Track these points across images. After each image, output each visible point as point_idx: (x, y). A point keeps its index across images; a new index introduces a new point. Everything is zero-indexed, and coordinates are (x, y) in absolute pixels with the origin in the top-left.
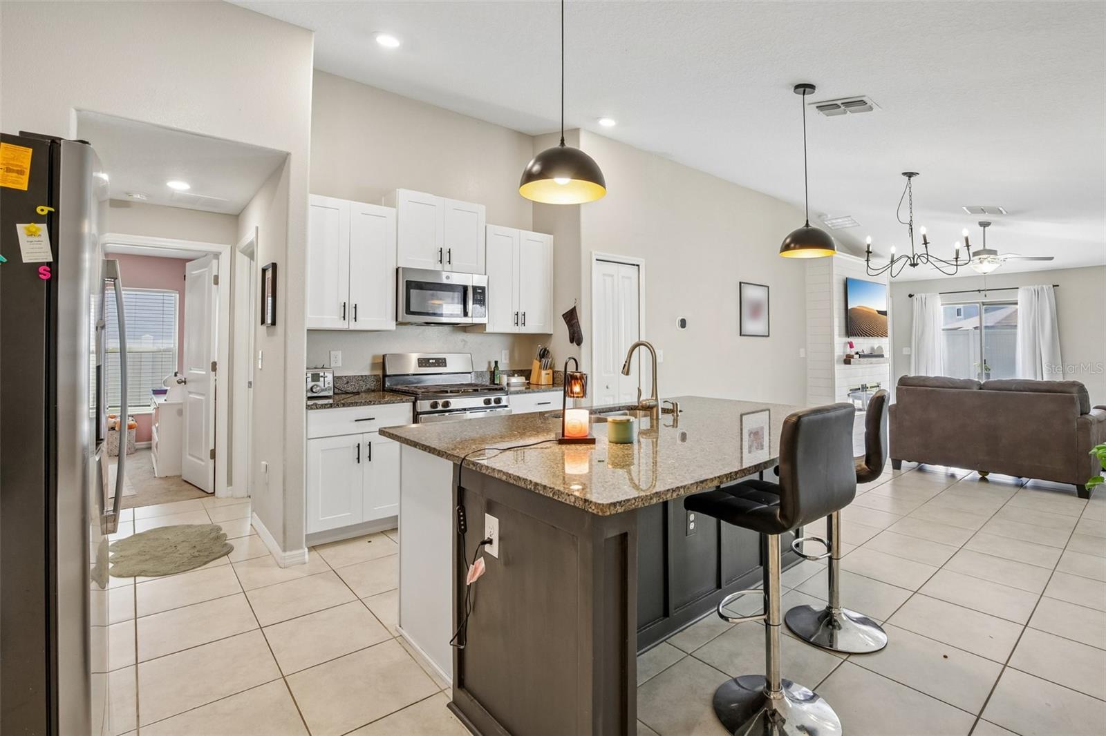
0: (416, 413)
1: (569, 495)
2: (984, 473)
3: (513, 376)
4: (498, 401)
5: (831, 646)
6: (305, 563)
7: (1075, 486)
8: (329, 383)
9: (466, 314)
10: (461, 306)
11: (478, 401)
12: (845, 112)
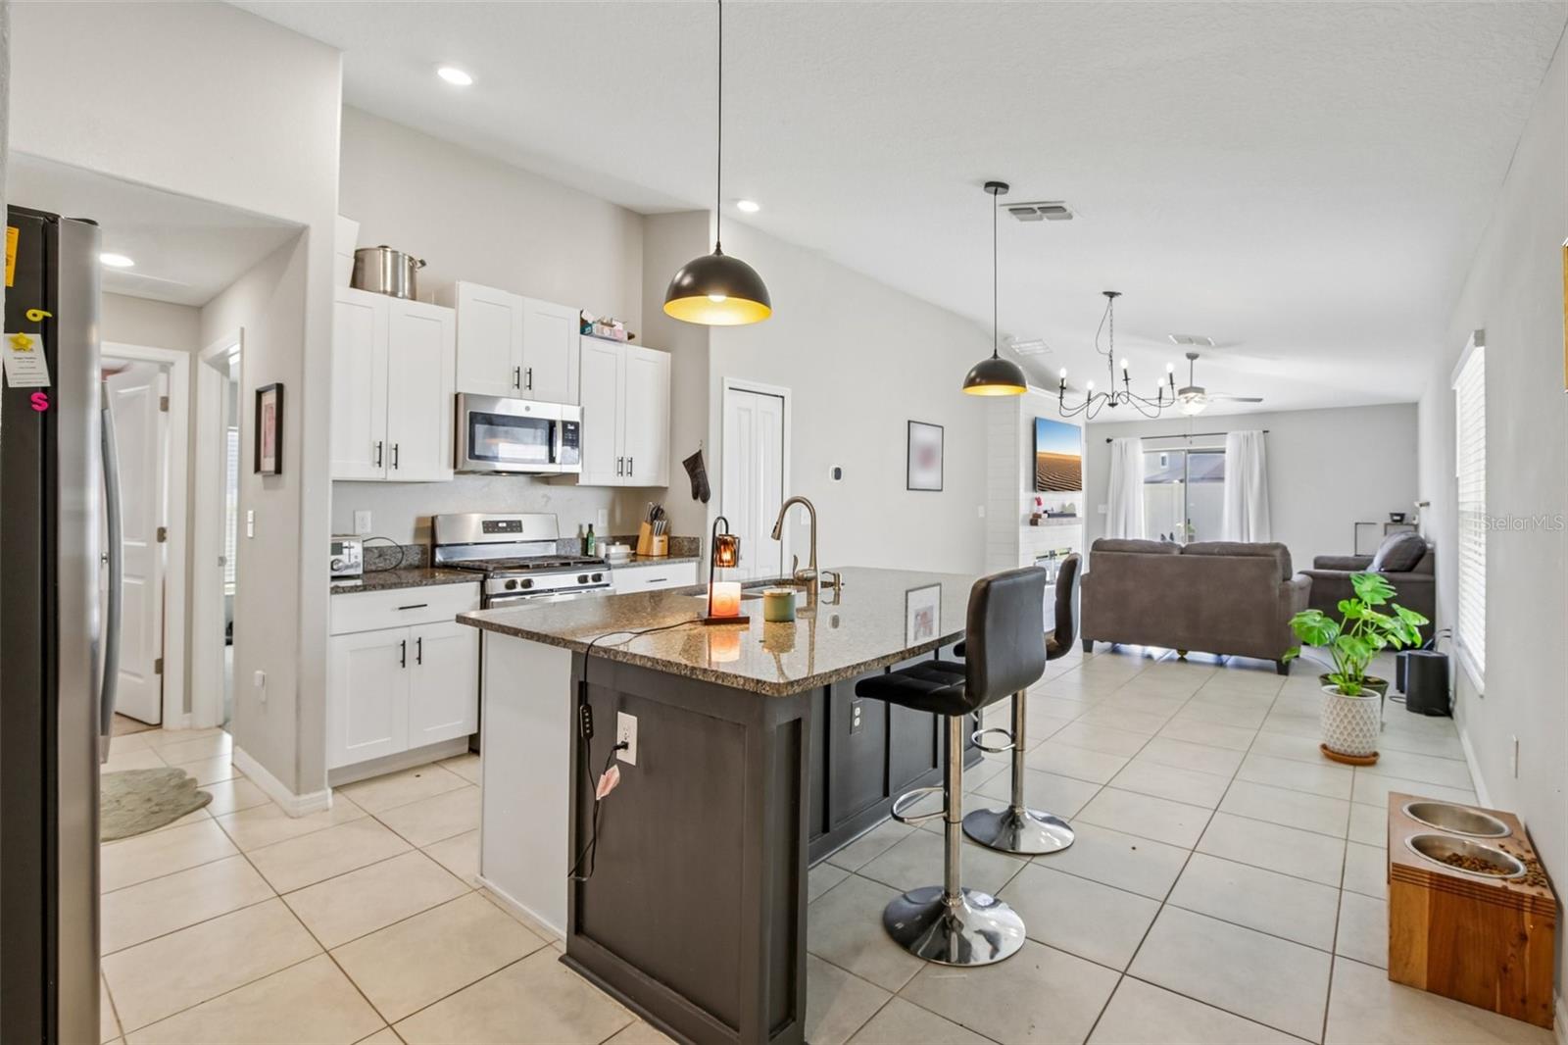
0: (484, 597)
1: (736, 677)
2: (1182, 651)
3: (614, 544)
4: (597, 578)
5: (1013, 848)
6: (327, 810)
7: (1274, 662)
8: (356, 557)
9: (552, 460)
10: (545, 449)
11: (570, 579)
12: (1041, 219)
